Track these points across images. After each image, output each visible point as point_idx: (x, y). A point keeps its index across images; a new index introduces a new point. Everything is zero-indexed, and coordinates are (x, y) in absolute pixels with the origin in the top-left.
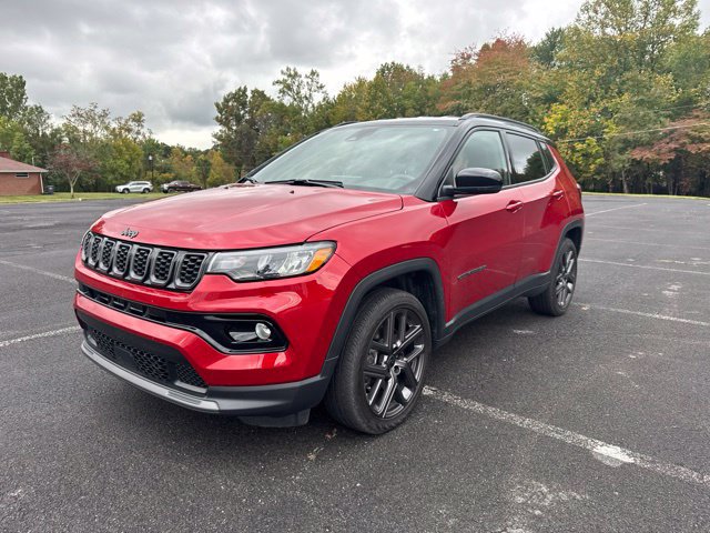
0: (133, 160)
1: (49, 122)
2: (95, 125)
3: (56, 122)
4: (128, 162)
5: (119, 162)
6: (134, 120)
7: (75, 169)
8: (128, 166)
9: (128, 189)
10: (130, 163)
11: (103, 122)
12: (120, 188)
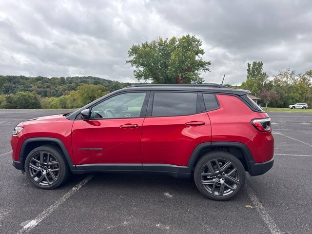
0: (303, 93)
1: (268, 79)
2: (287, 78)
3: (271, 79)
4: (300, 94)
5: (295, 94)
6: (308, 74)
7: (268, 98)
8: (300, 96)
9: (294, 107)
10: (301, 95)
11: (291, 77)
12: (291, 106)
